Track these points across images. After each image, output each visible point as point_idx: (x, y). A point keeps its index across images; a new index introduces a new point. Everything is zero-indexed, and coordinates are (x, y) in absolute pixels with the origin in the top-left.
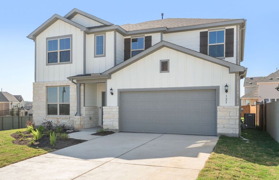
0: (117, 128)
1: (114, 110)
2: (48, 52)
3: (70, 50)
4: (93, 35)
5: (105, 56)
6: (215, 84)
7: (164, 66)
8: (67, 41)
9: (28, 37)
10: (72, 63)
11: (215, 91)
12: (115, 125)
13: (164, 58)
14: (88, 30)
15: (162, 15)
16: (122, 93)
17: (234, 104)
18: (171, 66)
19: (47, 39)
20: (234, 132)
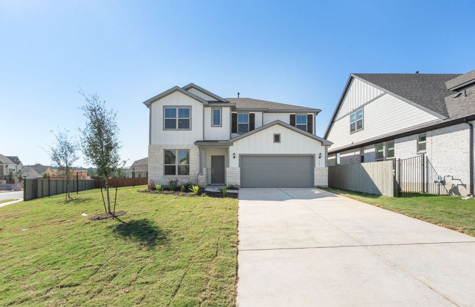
0: (239, 184)
1: (236, 170)
2: (165, 118)
3: (190, 118)
4: (210, 108)
5: (221, 126)
6: (312, 153)
7: (277, 138)
8: (186, 111)
9: (144, 103)
10: (191, 130)
11: (312, 157)
12: (237, 182)
13: (277, 132)
14: (207, 103)
15: (239, 94)
16: (242, 157)
17: (324, 166)
18: (282, 138)
19: (164, 106)
20: (325, 185)
